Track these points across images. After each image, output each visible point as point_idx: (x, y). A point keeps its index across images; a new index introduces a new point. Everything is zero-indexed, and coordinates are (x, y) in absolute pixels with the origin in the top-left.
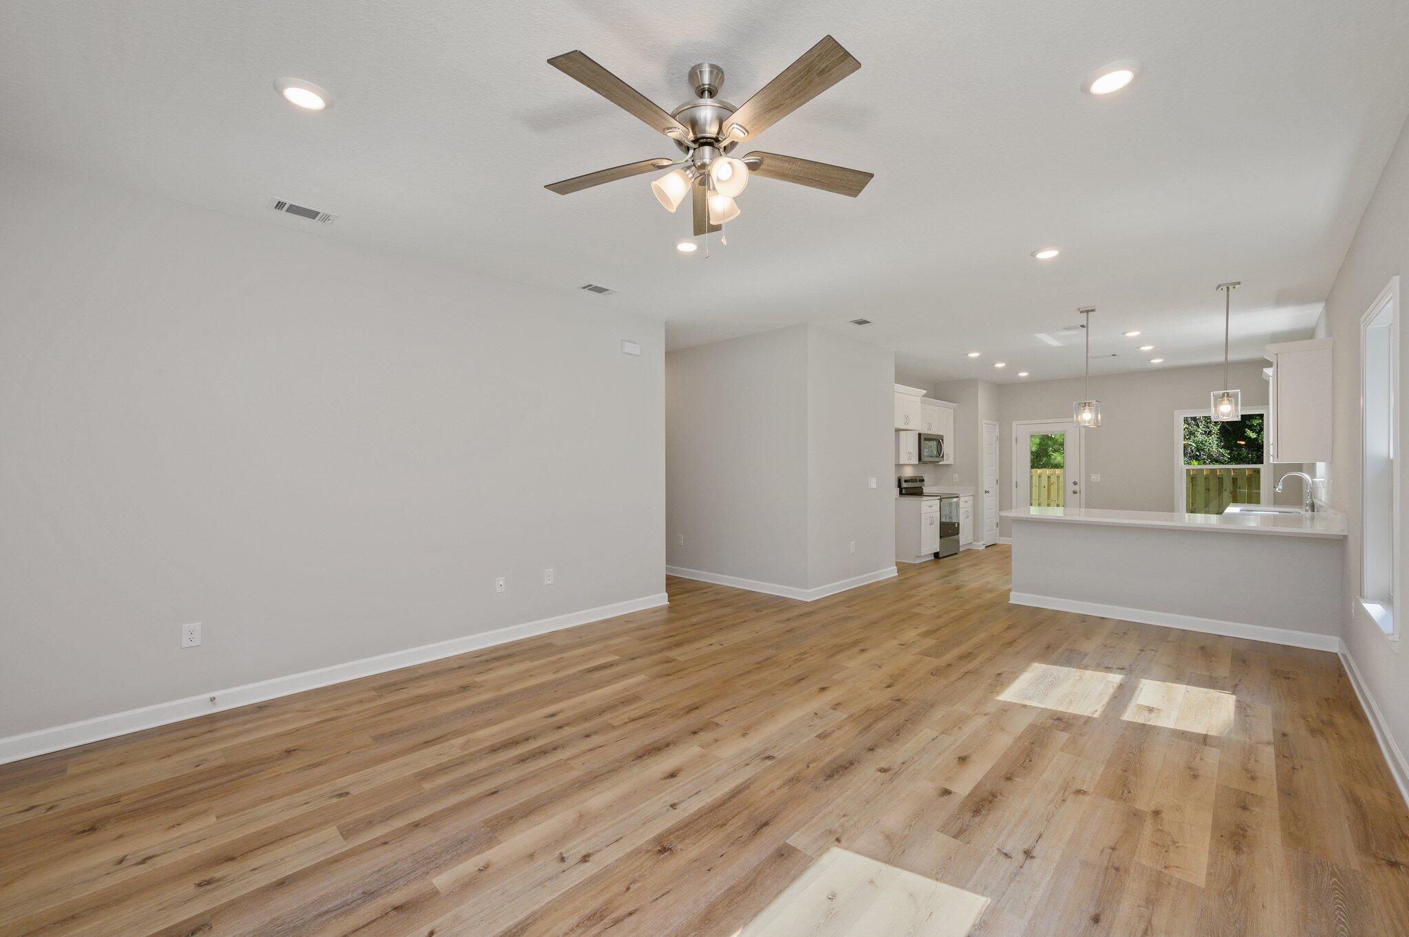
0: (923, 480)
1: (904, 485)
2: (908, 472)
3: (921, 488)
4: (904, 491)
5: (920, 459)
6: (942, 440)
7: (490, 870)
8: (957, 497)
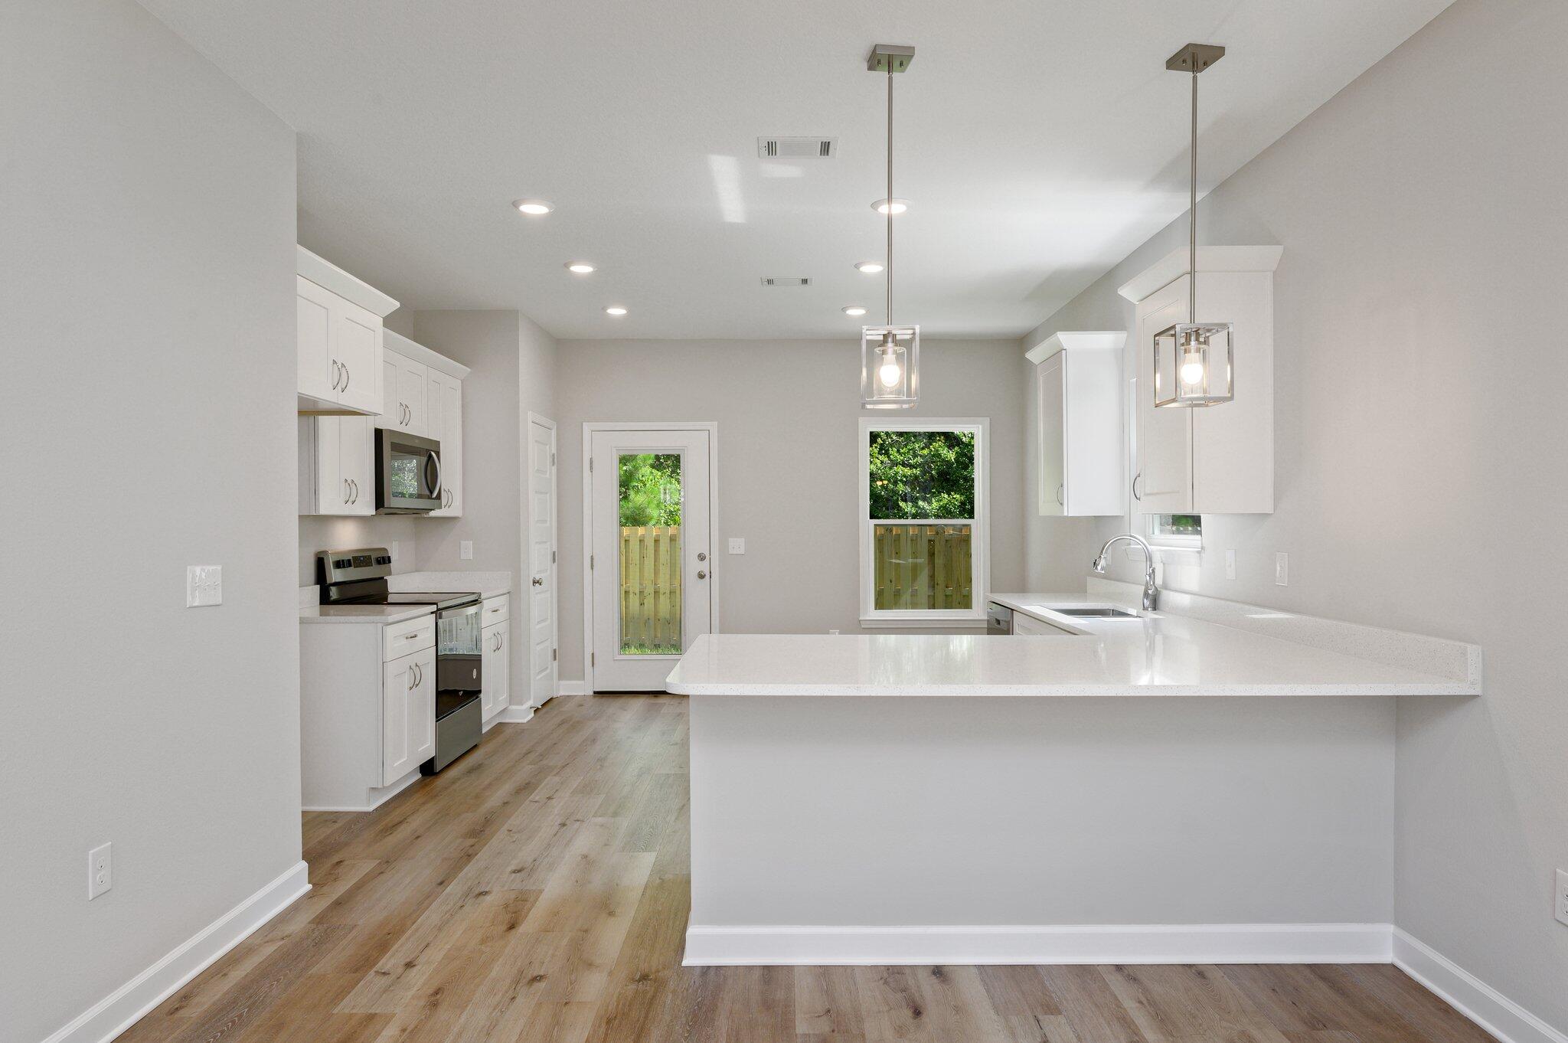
0: (385, 560)
1: (335, 575)
2: (346, 539)
3: (381, 581)
4: (334, 593)
5: (379, 501)
6: (438, 454)
8: (474, 602)
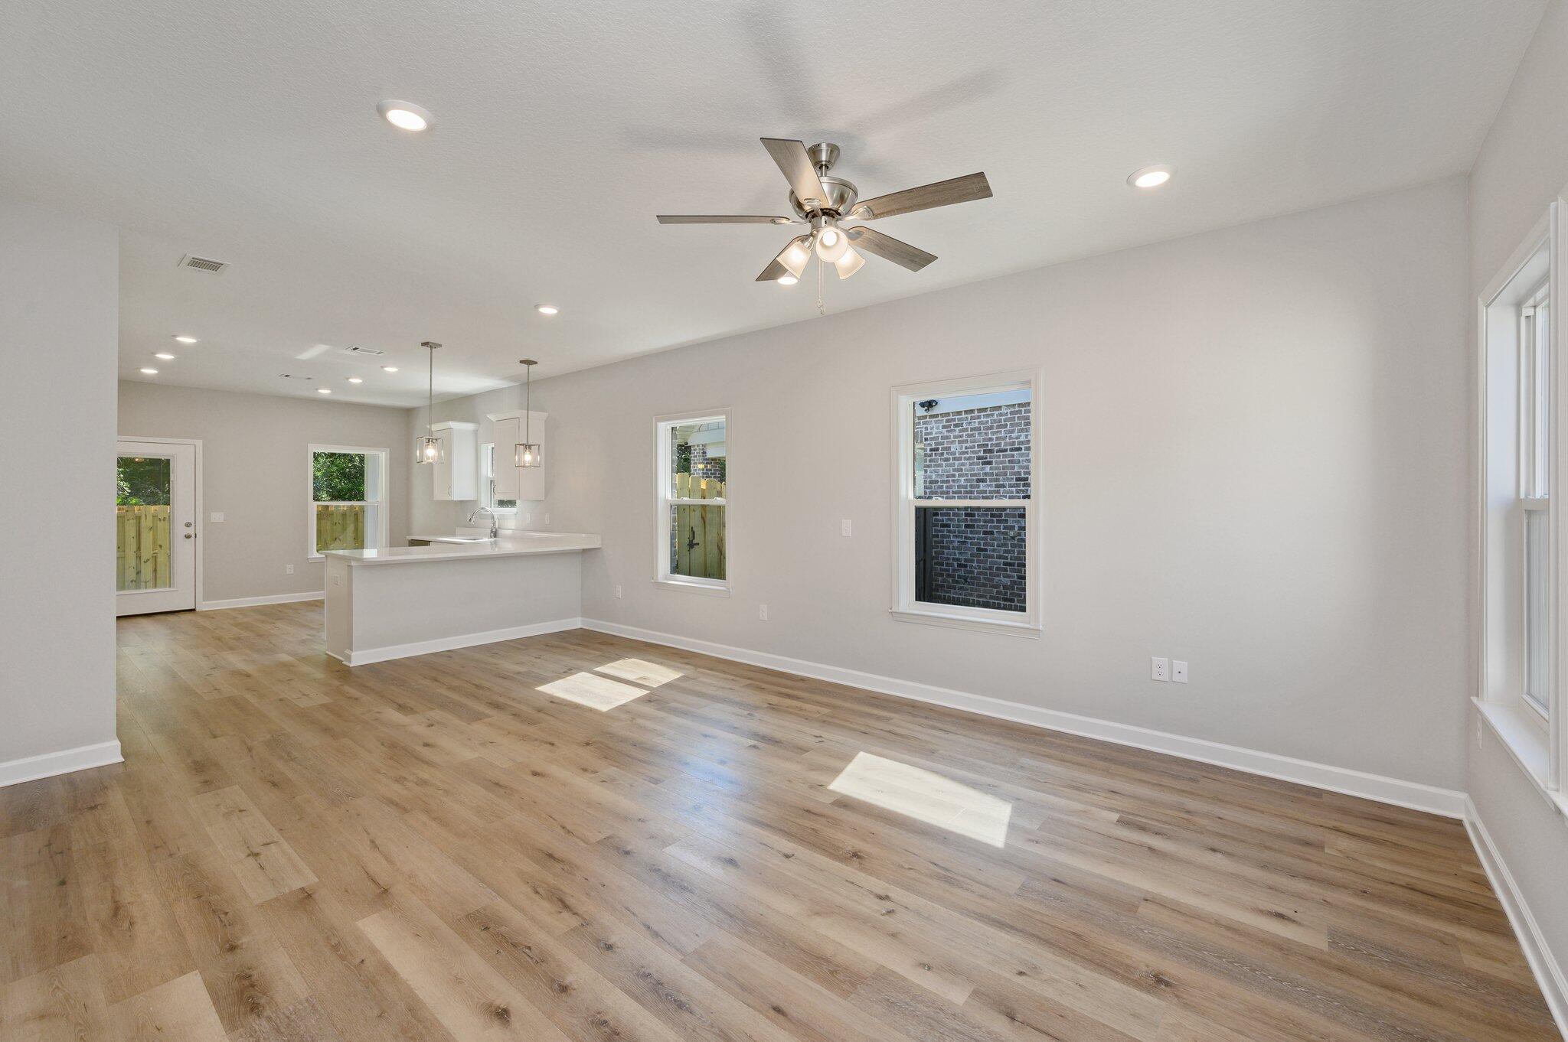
7: (926, 960)
